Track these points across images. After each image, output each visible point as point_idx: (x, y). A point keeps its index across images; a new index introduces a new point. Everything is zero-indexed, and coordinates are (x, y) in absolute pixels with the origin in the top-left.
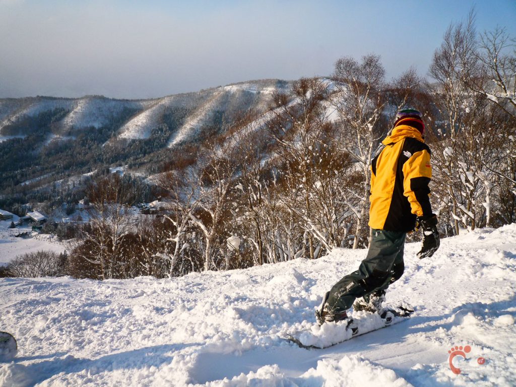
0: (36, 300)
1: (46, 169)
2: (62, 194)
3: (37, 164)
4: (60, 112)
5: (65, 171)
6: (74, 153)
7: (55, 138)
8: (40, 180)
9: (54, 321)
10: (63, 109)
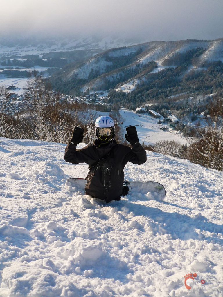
0: (168, 169)
1: (185, 89)
2: (191, 107)
3: (179, 85)
4: (199, 50)
5: (196, 91)
6: (204, 80)
7: (194, 68)
8: (180, 96)
9: (183, 185)
10: (202, 48)
